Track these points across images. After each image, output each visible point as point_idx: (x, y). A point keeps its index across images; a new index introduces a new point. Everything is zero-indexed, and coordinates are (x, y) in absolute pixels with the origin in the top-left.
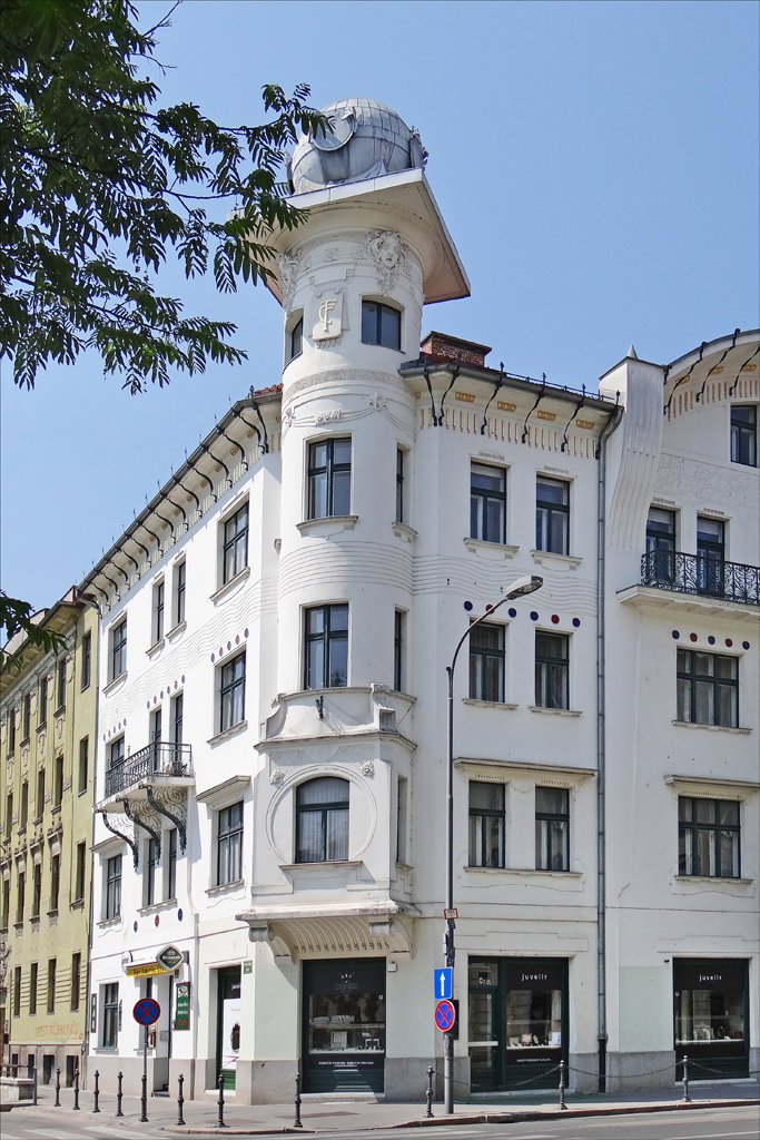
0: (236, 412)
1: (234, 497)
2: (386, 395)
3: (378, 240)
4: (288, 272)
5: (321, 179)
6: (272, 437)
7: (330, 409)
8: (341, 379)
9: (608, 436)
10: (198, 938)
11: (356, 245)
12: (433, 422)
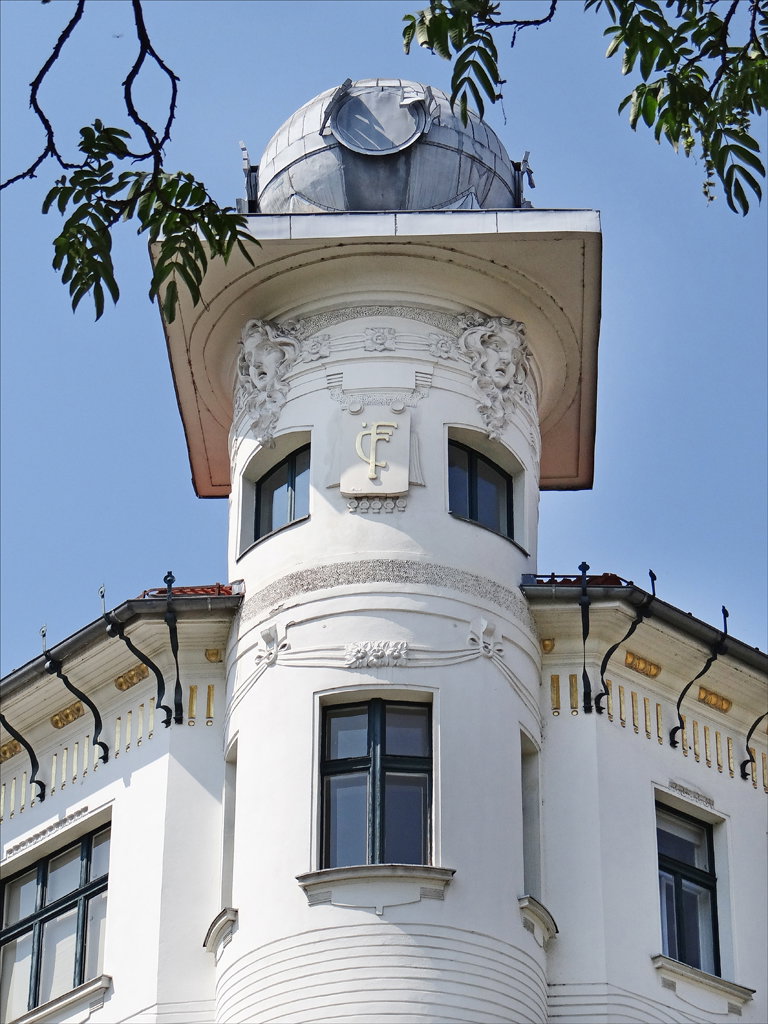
0: (116, 624)
1: (56, 819)
2: (502, 630)
3: (482, 330)
4: (269, 360)
6: (192, 690)
7: (386, 638)
8: (407, 579)
11: (434, 330)
12: (581, 704)
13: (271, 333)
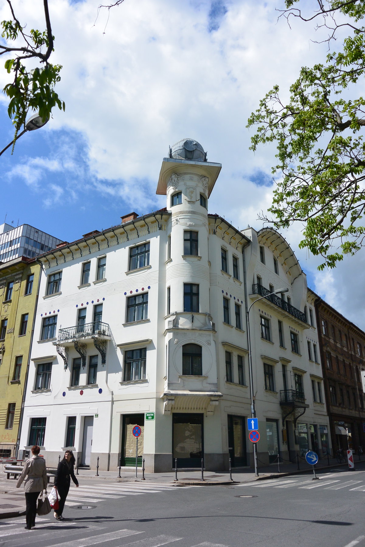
0: (154, 215)
2: (205, 222)
3: (204, 178)
5: (184, 157)
6: (163, 225)
7: (193, 222)
8: (195, 214)
9: (246, 248)
10: (113, 402)
11: (198, 177)
12: (213, 233)
13: (176, 175)
